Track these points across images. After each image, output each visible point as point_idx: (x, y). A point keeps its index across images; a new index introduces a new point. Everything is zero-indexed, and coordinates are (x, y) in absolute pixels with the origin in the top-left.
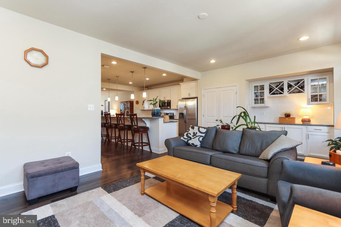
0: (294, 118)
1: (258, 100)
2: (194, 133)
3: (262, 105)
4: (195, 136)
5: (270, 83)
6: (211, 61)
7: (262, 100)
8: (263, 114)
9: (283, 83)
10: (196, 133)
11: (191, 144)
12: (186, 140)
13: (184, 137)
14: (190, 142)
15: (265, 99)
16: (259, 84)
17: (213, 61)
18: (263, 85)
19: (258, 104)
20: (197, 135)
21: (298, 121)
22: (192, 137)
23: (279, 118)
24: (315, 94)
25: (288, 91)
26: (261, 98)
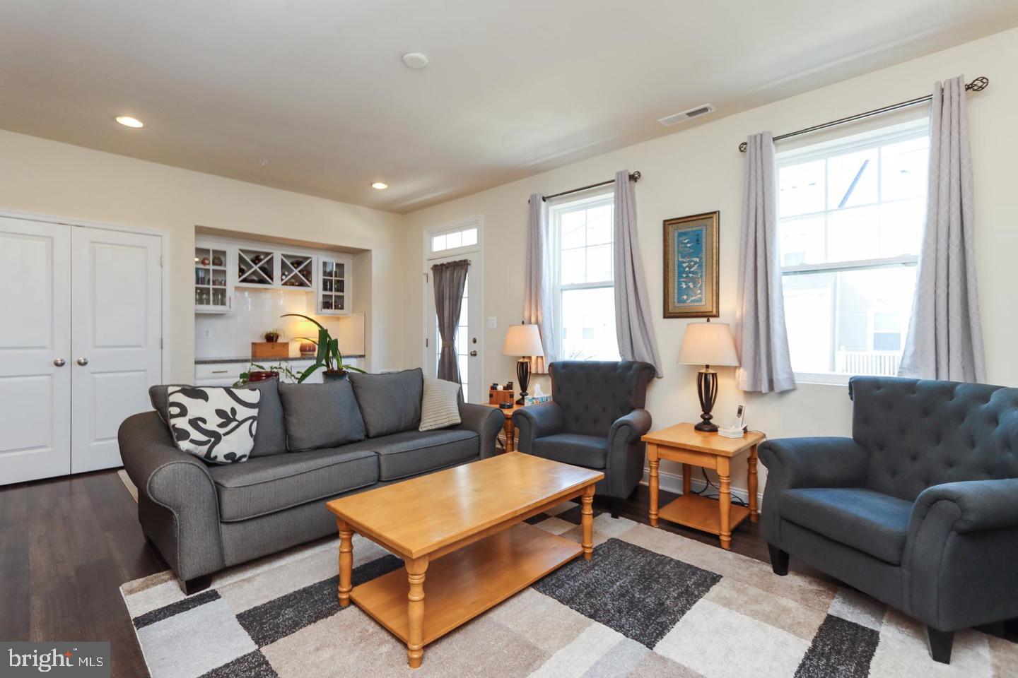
0: (286, 345)
1: (208, 293)
2: (220, 413)
3: (219, 309)
4: (234, 424)
5: (240, 250)
6: (119, 116)
7: (220, 296)
8: (207, 335)
9: (270, 257)
10: (233, 411)
11: (224, 460)
12: (202, 450)
13: (192, 437)
14: (220, 451)
15: (228, 294)
16: (212, 245)
17: (130, 122)
18: (224, 253)
19: (208, 303)
20: (239, 417)
21: (294, 350)
22: (222, 431)
23: (253, 344)
24: (328, 293)
25: (282, 280)
26: (215, 287)
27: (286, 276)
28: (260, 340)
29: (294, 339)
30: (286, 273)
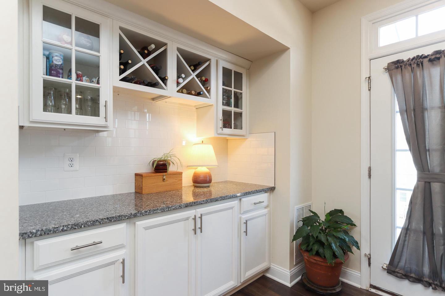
0: (178, 174)
5: (121, 30)
15: (102, 98)
23: (136, 175)
24: (227, 108)
25: (178, 84)
26: (79, 83)
27: (184, 79)
28: (145, 169)
29: (189, 167)
30: (183, 76)
